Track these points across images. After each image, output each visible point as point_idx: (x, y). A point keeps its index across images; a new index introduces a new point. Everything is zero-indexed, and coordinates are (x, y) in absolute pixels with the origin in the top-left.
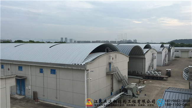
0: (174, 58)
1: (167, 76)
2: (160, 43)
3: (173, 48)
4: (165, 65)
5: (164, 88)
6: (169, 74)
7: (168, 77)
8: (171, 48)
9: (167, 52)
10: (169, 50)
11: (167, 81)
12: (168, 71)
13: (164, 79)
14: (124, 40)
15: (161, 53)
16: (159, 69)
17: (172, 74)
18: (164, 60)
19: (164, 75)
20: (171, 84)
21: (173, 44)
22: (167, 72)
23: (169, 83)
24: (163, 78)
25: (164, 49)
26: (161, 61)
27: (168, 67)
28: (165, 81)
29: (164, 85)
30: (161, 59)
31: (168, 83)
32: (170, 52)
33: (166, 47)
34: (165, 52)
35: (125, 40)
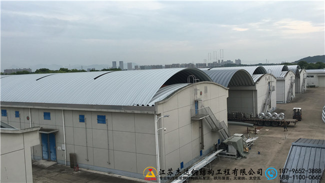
0: (306, 89)
1: (295, 120)
2: (282, 64)
3: (303, 70)
4: (291, 101)
5: (290, 139)
6: (298, 116)
7: (296, 122)
8: (301, 71)
9: (294, 78)
10: (297, 75)
11: (295, 129)
12: (297, 111)
13: (291, 124)
14: (219, 61)
15: (283, 80)
16: (281, 108)
17: (303, 116)
18: (289, 92)
19: (290, 118)
20: (302, 133)
21: (303, 64)
22: (295, 113)
23: (299, 131)
24: (289, 123)
25: (288, 74)
26: (284, 94)
27: (296, 104)
28: (292, 129)
29: (289, 134)
30: (285, 92)
31: (296, 131)
32: (299, 78)
33: (292, 70)
34: (289, 78)
35: (221, 61)
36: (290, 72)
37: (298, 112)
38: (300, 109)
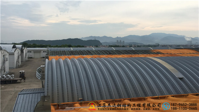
0: (27, 59)
1: (20, 78)
2: (12, 44)
3: (25, 48)
4: (18, 67)
5: (18, 91)
6: (22, 76)
7: (21, 79)
8: (24, 49)
9: (20, 53)
10: (22, 51)
11: (21, 84)
13: (18, 81)
15: (13, 54)
16: (12, 72)
18: (17, 61)
19: (18, 78)
20: (25, 86)
21: (26, 44)
22: (21, 74)
25: (16, 50)
26: (14, 63)
27: (21, 68)
28: (19, 84)
29: (17, 88)
30: (14, 61)
32: (23, 53)
33: (19, 48)
34: (17, 53)
36: (18, 49)
37: (23, 73)
38: (24, 71)
